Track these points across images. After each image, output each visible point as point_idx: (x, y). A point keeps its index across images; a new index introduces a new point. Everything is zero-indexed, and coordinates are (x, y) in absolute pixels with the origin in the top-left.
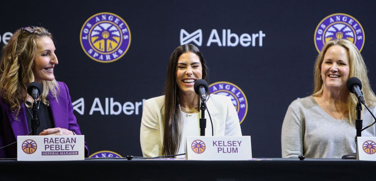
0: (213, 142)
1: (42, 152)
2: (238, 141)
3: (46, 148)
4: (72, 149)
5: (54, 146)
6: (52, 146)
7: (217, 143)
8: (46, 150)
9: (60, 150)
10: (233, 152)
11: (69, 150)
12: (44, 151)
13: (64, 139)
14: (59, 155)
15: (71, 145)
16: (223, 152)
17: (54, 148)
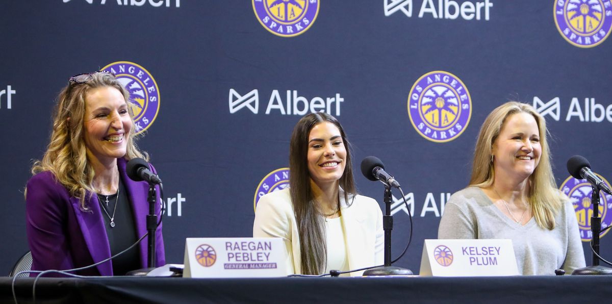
0: (463, 248)
1: (225, 265)
2: (495, 248)
3: (229, 258)
4: (268, 260)
5: (241, 255)
6: (238, 255)
7: (468, 250)
8: (229, 260)
9: (250, 262)
10: (491, 264)
11: (262, 260)
12: (227, 262)
13: (254, 243)
14: (249, 268)
15: (265, 254)
16: (478, 264)
17: (241, 258)
